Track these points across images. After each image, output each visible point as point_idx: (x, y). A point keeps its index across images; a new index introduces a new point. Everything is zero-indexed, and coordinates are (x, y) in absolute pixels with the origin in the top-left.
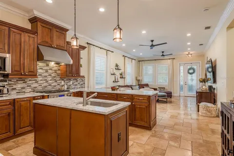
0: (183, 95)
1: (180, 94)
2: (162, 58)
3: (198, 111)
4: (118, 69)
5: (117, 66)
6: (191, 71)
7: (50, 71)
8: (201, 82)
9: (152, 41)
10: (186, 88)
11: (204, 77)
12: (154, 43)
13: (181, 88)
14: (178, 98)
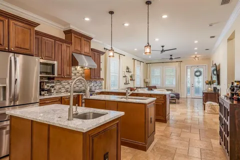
0: (190, 97)
1: (187, 95)
2: (170, 61)
3: (205, 110)
4: (128, 72)
5: (128, 68)
6: (198, 74)
7: (77, 74)
8: (207, 84)
9: (163, 47)
10: (193, 91)
11: (210, 80)
12: (165, 48)
13: (188, 90)
14: (185, 100)
